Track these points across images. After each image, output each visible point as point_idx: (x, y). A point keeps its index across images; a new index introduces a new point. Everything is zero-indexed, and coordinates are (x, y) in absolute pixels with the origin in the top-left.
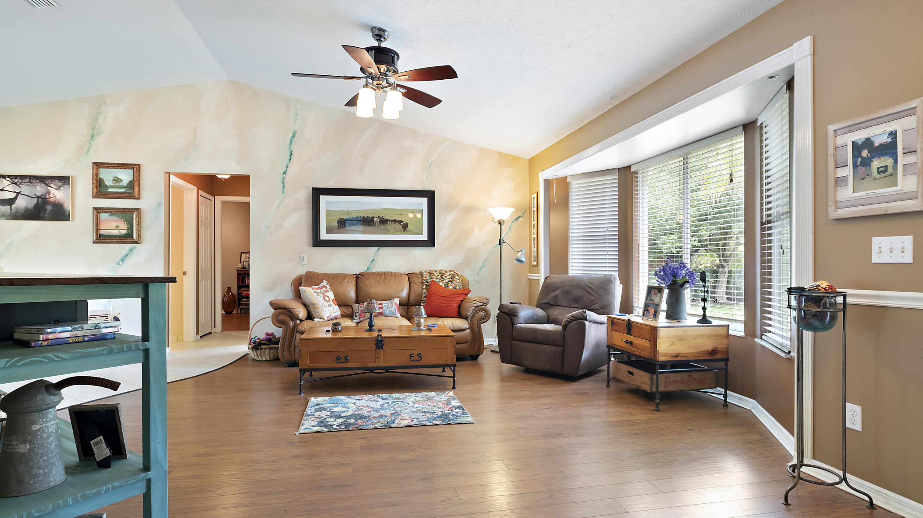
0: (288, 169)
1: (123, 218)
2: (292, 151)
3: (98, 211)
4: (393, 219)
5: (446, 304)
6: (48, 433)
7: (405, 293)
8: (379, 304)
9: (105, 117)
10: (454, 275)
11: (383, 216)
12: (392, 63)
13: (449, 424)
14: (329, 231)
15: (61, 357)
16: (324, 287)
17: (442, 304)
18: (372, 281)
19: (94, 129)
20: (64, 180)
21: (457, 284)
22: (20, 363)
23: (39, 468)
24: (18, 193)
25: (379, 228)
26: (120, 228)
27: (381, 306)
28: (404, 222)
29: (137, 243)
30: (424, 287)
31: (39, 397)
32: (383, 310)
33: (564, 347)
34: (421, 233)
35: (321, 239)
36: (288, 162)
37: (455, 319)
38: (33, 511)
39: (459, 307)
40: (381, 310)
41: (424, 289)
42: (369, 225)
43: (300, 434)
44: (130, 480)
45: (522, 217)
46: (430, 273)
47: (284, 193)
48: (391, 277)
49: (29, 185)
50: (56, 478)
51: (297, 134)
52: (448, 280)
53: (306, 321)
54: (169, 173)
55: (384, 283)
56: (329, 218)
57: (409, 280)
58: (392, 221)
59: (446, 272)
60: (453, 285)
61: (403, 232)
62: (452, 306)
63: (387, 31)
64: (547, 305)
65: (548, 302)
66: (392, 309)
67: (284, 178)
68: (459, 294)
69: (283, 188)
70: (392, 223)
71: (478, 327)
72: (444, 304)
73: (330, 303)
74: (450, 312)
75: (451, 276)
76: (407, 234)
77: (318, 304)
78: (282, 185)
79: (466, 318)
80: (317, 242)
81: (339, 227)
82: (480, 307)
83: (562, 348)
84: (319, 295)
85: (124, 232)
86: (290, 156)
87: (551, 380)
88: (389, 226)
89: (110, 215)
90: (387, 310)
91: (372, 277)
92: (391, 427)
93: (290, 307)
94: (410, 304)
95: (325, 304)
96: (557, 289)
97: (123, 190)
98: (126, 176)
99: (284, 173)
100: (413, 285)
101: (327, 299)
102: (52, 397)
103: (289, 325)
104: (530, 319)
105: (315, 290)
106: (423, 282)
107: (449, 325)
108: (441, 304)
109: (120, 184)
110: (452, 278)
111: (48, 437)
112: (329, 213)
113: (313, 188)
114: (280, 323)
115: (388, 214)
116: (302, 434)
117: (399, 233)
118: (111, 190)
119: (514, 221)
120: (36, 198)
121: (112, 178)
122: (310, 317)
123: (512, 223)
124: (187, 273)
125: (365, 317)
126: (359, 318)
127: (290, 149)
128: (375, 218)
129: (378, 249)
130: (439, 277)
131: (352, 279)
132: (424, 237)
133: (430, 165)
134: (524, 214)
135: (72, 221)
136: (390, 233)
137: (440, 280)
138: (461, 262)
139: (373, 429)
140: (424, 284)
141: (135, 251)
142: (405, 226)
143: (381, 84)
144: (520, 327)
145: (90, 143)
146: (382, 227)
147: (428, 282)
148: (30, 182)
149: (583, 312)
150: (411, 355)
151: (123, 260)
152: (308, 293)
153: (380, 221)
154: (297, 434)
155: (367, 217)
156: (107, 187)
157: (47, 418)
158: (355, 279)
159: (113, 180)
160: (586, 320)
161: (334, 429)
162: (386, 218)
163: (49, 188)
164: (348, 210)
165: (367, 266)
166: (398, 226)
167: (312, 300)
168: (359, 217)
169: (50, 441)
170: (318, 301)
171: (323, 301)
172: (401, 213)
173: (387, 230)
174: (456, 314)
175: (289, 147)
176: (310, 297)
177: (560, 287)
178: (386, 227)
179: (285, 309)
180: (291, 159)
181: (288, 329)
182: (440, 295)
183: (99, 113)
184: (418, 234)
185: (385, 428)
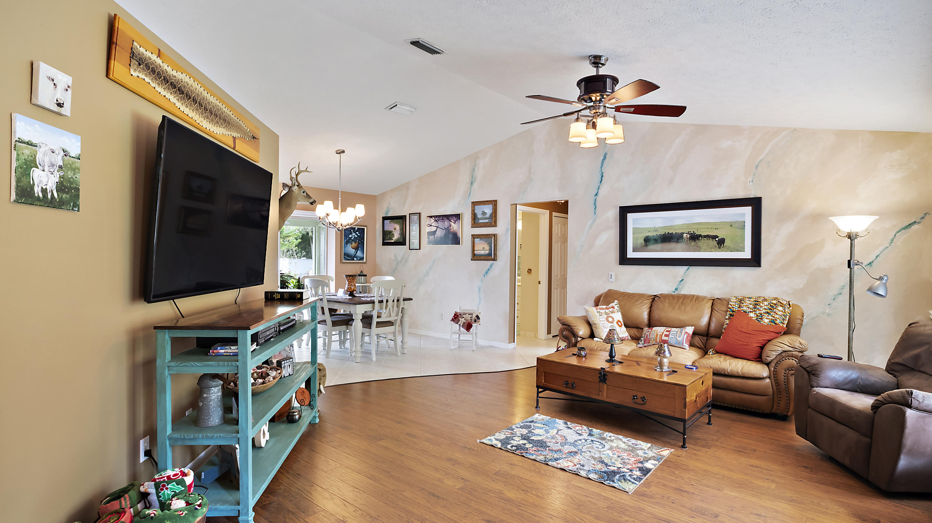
0: (599, 190)
1: (486, 242)
2: (603, 172)
3: (474, 237)
4: (706, 235)
5: (743, 342)
6: (210, 399)
7: (704, 321)
8: (667, 331)
9: (478, 168)
10: (775, 304)
11: (694, 232)
12: (604, 88)
13: (602, 483)
14: (635, 250)
15: (196, 365)
16: (613, 307)
17: (738, 341)
18: (667, 304)
19: (472, 178)
20: (457, 217)
21: (778, 316)
22: (180, 365)
23: (205, 416)
24: (437, 227)
25: (689, 245)
26: (485, 249)
27: (668, 333)
28: (719, 238)
29: (494, 260)
30: (727, 317)
31: (206, 381)
32: (668, 339)
33: (871, 438)
34: (742, 250)
35: (628, 257)
36: (599, 184)
37: (749, 363)
38: (186, 435)
39: (762, 348)
40: (666, 338)
41: (726, 319)
42: (677, 242)
43: (480, 442)
44: (228, 435)
45: (919, 223)
46: (741, 301)
47: (595, 213)
48: (689, 302)
49: (442, 221)
50: (212, 423)
51: (607, 156)
52: (765, 311)
53: (588, 339)
54: (516, 204)
55: (679, 308)
56: (636, 235)
57: (712, 306)
58: (705, 236)
59: (765, 300)
60: (771, 318)
61: (718, 249)
62: (750, 345)
63: (602, 56)
64: (900, 367)
65: (904, 363)
66: (680, 339)
67: (595, 200)
68: (764, 332)
69: (595, 209)
70: (705, 238)
71: (786, 378)
72: (741, 341)
73: (612, 324)
74: (746, 353)
75: (771, 306)
76: (723, 251)
77: (599, 324)
78: (593, 207)
79: (768, 364)
80: (624, 260)
81: (646, 245)
82: (788, 352)
83: (869, 440)
84: (602, 315)
85: (487, 252)
86: (601, 178)
87: (851, 482)
88: (702, 243)
89: (480, 240)
90: (674, 339)
91: (667, 300)
92: (547, 464)
93: (572, 325)
94: (710, 334)
95: (606, 324)
96: (920, 345)
97: (487, 221)
98: (488, 210)
99: (596, 195)
100: (715, 313)
101: (610, 319)
102: (211, 382)
103: (572, 340)
104: (847, 384)
105: (599, 310)
106: (728, 311)
107: (738, 369)
108: (736, 341)
109: (486, 216)
110: (770, 309)
111: (210, 402)
112: (635, 230)
113: (620, 207)
114: (565, 338)
115: (699, 229)
116: (482, 443)
117: (712, 250)
118: (481, 221)
119: (903, 229)
120: (445, 230)
121: (481, 212)
122: (592, 336)
123: (898, 232)
124: (541, 283)
125: (649, 343)
126: (644, 344)
127: (601, 171)
128: (685, 234)
129: (688, 268)
130: (751, 306)
131: (647, 301)
132: (747, 254)
133: (757, 166)
134: (923, 218)
135: (461, 245)
136: (701, 250)
137: (752, 310)
138: (802, 286)
139: (532, 460)
140: (728, 313)
141: (493, 267)
142: (721, 242)
143: (597, 113)
144: (818, 393)
145: (471, 188)
146: (693, 243)
147: (733, 311)
148: (442, 219)
149: (907, 392)
150: (634, 396)
151: (487, 273)
152: (590, 313)
153: (690, 237)
154: (478, 442)
155: (676, 233)
156: (479, 219)
157: (210, 392)
158: (651, 301)
159: (482, 214)
160: (910, 407)
161: (507, 448)
162: (697, 233)
163: (451, 222)
164: (655, 227)
165: (676, 286)
166: (712, 242)
167: (593, 319)
168: (666, 233)
169: (211, 403)
170: (599, 321)
171: (606, 322)
172: (716, 227)
173: (698, 247)
174: (754, 357)
175: (600, 170)
176: (592, 317)
177: (927, 343)
178: (697, 244)
179: (569, 326)
180: (602, 180)
181: (570, 344)
182: (740, 330)
183: (475, 166)
184: (738, 251)
185: (542, 463)
